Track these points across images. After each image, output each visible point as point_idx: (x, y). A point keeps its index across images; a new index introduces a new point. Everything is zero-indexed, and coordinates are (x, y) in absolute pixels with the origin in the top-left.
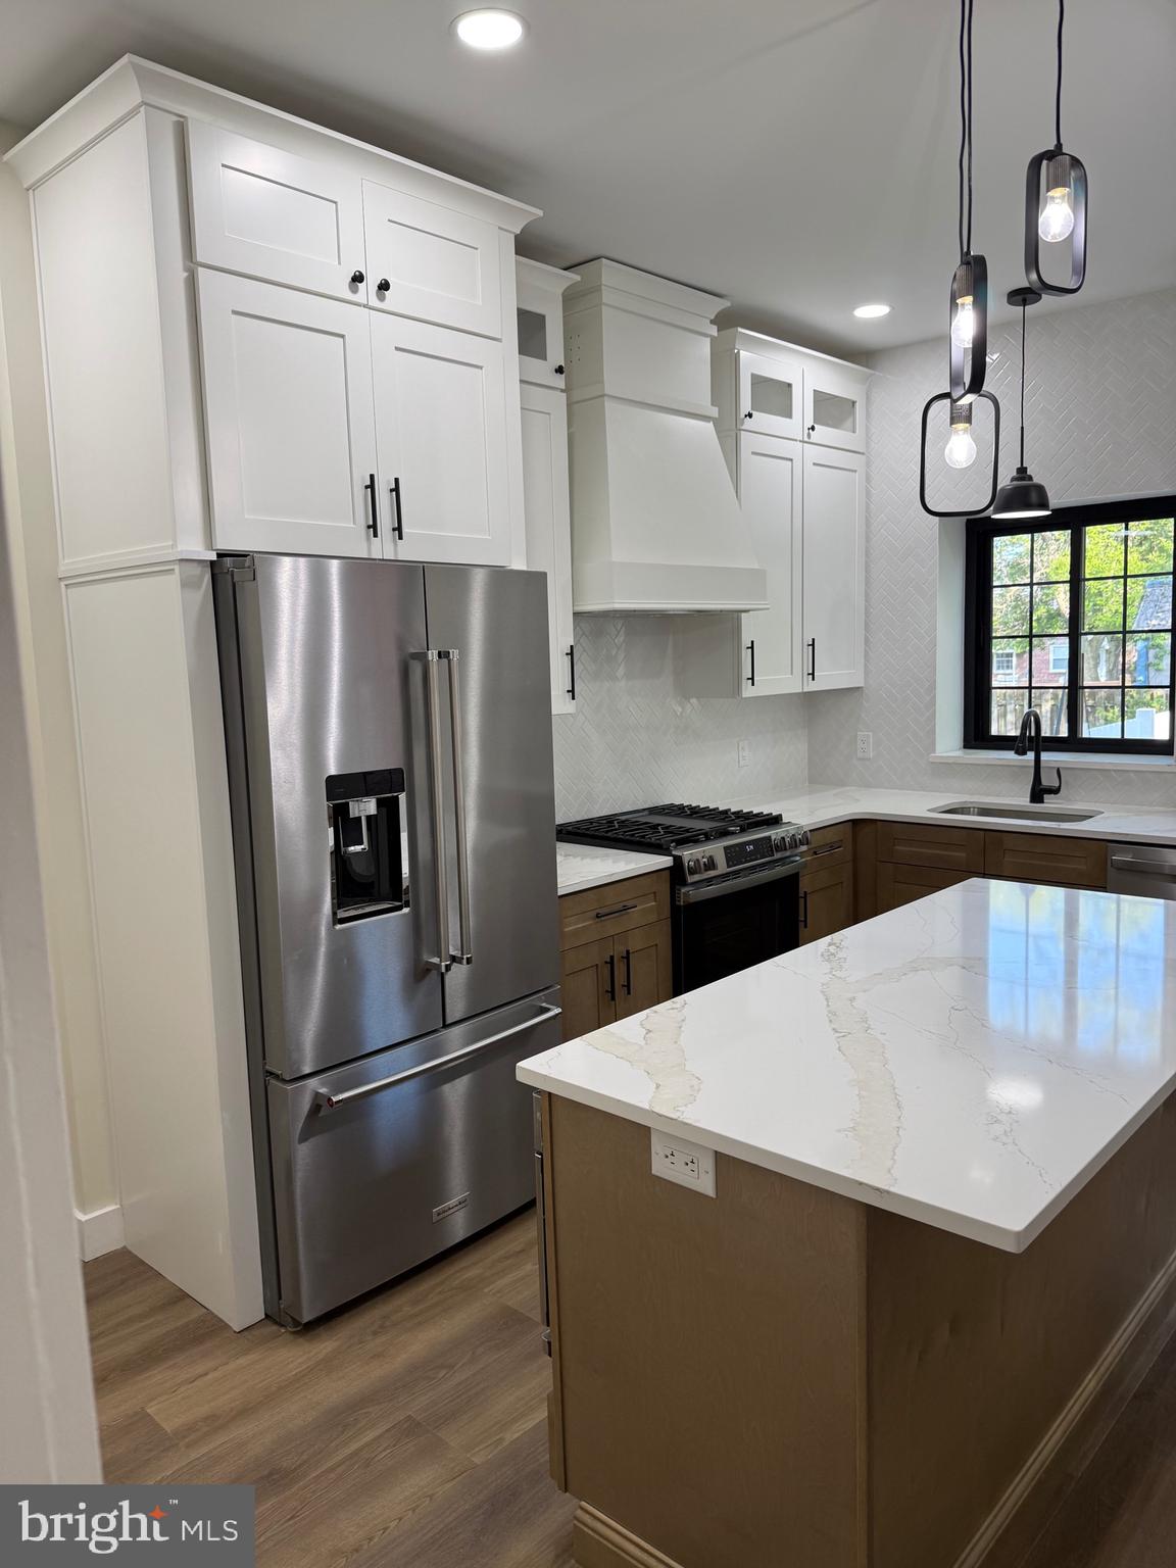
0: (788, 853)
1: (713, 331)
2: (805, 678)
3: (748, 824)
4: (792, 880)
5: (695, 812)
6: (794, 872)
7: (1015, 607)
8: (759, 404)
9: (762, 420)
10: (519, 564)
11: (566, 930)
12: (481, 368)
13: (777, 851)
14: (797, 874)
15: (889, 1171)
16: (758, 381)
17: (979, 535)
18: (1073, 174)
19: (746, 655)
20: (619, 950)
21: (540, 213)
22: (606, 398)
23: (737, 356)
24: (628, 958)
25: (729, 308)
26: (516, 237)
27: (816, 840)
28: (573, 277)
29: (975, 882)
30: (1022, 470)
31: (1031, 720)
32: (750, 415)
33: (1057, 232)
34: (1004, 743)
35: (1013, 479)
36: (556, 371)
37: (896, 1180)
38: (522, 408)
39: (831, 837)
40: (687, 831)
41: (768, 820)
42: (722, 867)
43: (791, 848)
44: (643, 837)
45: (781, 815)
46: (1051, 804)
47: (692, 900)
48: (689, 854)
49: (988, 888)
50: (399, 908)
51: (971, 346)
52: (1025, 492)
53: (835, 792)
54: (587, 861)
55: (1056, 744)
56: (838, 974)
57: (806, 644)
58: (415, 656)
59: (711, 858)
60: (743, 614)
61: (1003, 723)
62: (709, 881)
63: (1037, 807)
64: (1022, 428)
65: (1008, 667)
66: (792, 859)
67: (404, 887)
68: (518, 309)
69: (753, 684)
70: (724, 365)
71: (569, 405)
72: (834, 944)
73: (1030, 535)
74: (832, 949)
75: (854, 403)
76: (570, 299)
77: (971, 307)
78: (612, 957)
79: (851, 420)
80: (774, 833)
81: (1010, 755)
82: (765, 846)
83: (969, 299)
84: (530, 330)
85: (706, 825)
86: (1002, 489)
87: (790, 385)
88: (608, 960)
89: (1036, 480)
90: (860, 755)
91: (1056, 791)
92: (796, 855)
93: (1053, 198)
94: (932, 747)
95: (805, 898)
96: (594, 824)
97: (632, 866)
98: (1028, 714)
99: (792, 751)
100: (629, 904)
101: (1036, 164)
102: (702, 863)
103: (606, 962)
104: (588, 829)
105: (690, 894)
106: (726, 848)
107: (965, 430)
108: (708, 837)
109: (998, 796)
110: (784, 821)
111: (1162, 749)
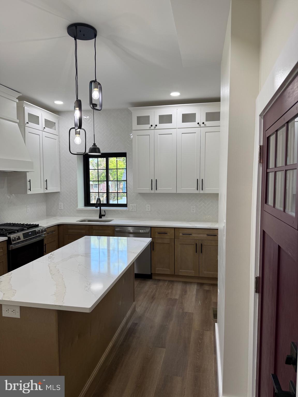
1: (17, 101)
2: (45, 189)
3: (30, 227)
4: (42, 241)
6: (42, 239)
8: (30, 120)
9: (31, 124)
13: (37, 234)
15: (63, 301)
16: (30, 115)
17: (86, 158)
18: (99, 86)
19: (28, 183)
23: (24, 108)
25: (21, 96)
27: (48, 230)
29: (86, 236)
30: (94, 144)
31: (99, 199)
32: (28, 123)
33: (96, 97)
34: (93, 205)
35: (93, 146)
37: (64, 303)
39: (52, 229)
40: (12, 230)
41: (35, 226)
42: (21, 239)
43: (41, 233)
45: (39, 224)
46: (103, 218)
48: (12, 236)
51: (78, 118)
52: (95, 149)
53: (53, 218)
55: (104, 205)
56: (53, 261)
57: (44, 181)
59: (19, 237)
60: (27, 173)
61: (93, 201)
62: (18, 243)
63: (101, 219)
64: (94, 135)
66: (42, 235)
69: (30, 191)
70: (20, 110)
72: (52, 254)
73: (97, 158)
74: (51, 256)
75: (55, 123)
77: (78, 110)
79: (54, 127)
80: (37, 229)
81: (94, 208)
82: (35, 233)
83: (78, 108)
85: (18, 228)
86: (90, 148)
87: (38, 117)
89: (98, 147)
90: (60, 208)
91: (104, 215)
93: (95, 90)
94: (77, 206)
95: (45, 245)
99: (42, 208)
101: (91, 82)
102: (16, 239)
105: (13, 247)
106: (23, 234)
107: (79, 136)
108: (18, 231)
109: (92, 217)
110: (39, 226)
111: (125, 205)
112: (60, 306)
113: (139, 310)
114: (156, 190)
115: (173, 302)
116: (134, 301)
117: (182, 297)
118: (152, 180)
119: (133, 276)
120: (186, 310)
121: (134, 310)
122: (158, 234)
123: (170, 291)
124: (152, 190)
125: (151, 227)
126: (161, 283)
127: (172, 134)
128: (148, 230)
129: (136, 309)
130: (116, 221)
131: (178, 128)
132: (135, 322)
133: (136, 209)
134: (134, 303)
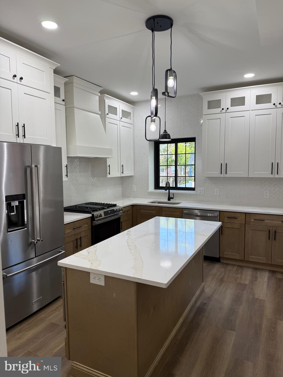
0: (118, 213)
1: (99, 94)
2: (121, 173)
3: (109, 206)
4: (119, 219)
5: (96, 204)
7: (165, 159)
8: (110, 111)
9: (110, 115)
10: (54, 145)
11: (66, 232)
12: (45, 99)
13: (115, 212)
14: (120, 217)
15: (141, 275)
16: (109, 106)
17: (157, 144)
18: (174, 74)
19: (108, 167)
20: (79, 237)
21: (60, 65)
22: (74, 108)
23: (105, 101)
24: (81, 238)
25: (103, 90)
26: (54, 70)
27: (124, 210)
28: (66, 79)
29: (157, 217)
30: (165, 131)
31: (168, 183)
32: (108, 114)
33: (171, 85)
34: (162, 188)
35: (163, 132)
36: (63, 101)
37: (142, 276)
38: (55, 109)
39: (127, 209)
40: (95, 208)
41: (113, 205)
42: (103, 216)
43: (119, 211)
44: (84, 210)
46: (172, 201)
47: (96, 224)
48: (96, 213)
49: (160, 218)
50: (24, 228)
51: (155, 107)
52: (166, 135)
53: (128, 199)
54: (71, 216)
55: (173, 188)
56: (130, 237)
57: (121, 166)
58: (28, 166)
59: (101, 214)
60: (107, 159)
61: (162, 184)
62: (100, 220)
63: (169, 202)
64: (165, 122)
65: (163, 172)
67: (25, 223)
68: (54, 86)
69: (110, 174)
70: (102, 103)
71: (66, 108)
72: (129, 231)
73: (167, 144)
74: (128, 232)
75: (130, 113)
76: (66, 84)
77: (155, 99)
78: (77, 239)
79: (130, 117)
80: (115, 208)
81: (164, 191)
82: (113, 211)
83: (154, 97)
84: (57, 91)
85: (99, 207)
86: (161, 134)
87: (116, 108)
88: (76, 239)
89: (168, 133)
90: (133, 191)
91: (173, 198)
92: (120, 213)
93: (170, 78)
94: (148, 189)
95: (122, 223)
96: (72, 207)
97: (82, 217)
98: (167, 182)
99: (119, 190)
100: (81, 226)
101: (167, 71)
102: (99, 216)
103: (76, 240)
104: (70, 208)
105: (96, 223)
106: (104, 212)
107: (154, 124)
108: (100, 209)
109: (161, 199)
110: (117, 205)
111: (193, 189)
112: (139, 279)
113: (208, 291)
114: (226, 174)
115: (242, 287)
116: (203, 282)
117: (253, 283)
118: (221, 163)
119: (202, 258)
120: (256, 296)
121: (203, 291)
122: (227, 218)
123: (239, 276)
124: (221, 174)
125: (220, 211)
126: (229, 268)
127: (244, 116)
128: (217, 214)
129: (205, 289)
130: (184, 204)
131: (251, 110)
132: (204, 302)
133: (204, 193)
134: (203, 284)
